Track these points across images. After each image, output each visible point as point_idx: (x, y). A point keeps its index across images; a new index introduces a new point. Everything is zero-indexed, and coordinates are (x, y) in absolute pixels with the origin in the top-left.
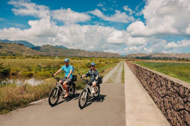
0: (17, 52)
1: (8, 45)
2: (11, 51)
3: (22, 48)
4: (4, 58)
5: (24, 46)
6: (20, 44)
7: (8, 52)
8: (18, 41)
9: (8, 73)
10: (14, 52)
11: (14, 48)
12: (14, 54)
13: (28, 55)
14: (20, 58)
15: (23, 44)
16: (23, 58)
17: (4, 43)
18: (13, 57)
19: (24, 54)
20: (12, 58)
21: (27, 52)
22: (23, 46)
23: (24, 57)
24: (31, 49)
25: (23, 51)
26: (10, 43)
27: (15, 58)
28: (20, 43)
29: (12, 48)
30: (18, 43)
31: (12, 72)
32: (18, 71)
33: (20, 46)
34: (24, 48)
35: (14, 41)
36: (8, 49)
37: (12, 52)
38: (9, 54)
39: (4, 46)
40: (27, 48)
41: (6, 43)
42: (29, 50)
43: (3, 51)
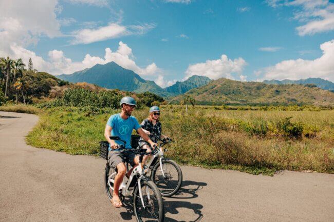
0: (304, 100)
1: (289, 88)
2: (293, 98)
3: (314, 91)
4: (284, 110)
5: (317, 88)
6: (309, 86)
7: (289, 100)
8: (306, 81)
9: (299, 133)
10: (299, 99)
11: (299, 93)
12: (299, 102)
13: (324, 104)
14: (310, 110)
15: (315, 84)
16: (316, 109)
17: (283, 86)
18: (299, 108)
19: (316, 102)
20: (298, 110)
21: (323, 98)
22: (315, 88)
23: (318, 108)
24: (330, 93)
25: (315, 97)
26: (292, 85)
27: (302, 110)
28: (309, 84)
29: (295, 92)
30: (306, 83)
31: (305, 132)
32: (315, 131)
33: (309, 88)
34: (316, 92)
35: (298, 81)
36: (289, 94)
37: (295, 100)
38: (290, 103)
39: (282, 90)
40: (322, 92)
41: (286, 86)
42: (326, 96)
43: (281, 98)
